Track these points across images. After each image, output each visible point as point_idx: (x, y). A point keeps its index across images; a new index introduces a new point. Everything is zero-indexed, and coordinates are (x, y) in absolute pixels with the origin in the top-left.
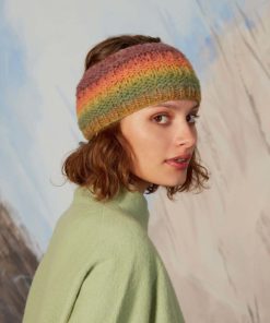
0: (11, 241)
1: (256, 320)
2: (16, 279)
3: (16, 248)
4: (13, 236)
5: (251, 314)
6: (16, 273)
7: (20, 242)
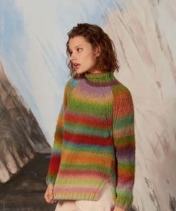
0: (16, 102)
2: (18, 119)
3: (18, 106)
4: (17, 100)
6: (18, 116)
7: (20, 103)
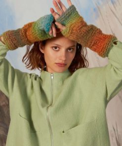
1: (116, 132)
5: (114, 130)
